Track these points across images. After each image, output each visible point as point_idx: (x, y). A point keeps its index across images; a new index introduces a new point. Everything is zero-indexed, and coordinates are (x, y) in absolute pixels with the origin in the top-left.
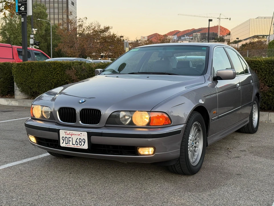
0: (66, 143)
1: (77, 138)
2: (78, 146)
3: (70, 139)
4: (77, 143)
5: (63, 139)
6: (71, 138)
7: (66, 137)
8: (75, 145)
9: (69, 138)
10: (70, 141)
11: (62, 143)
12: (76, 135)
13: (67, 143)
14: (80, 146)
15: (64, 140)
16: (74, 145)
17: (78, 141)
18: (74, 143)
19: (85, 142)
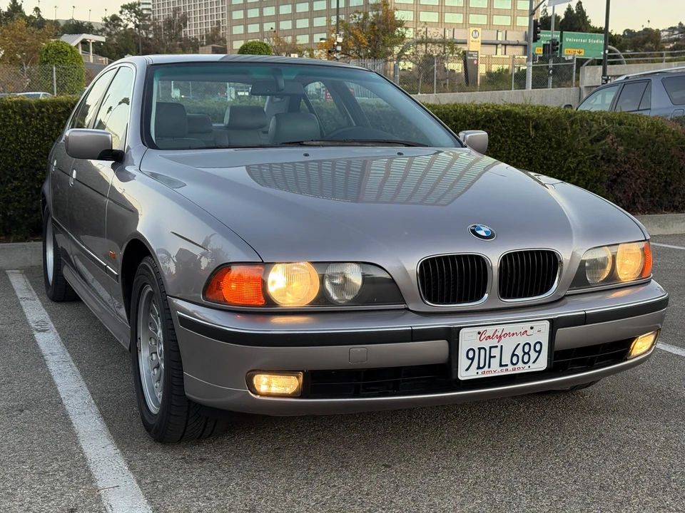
0: (479, 368)
1: (519, 344)
2: (516, 367)
3: (495, 352)
4: (515, 360)
5: (471, 355)
6: (497, 347)
7: (480, 349)
8: (510, 367)
9: (491, 348)
10: (495, 357)
11: (467, 370)
12: (513, 334)
13: (481, 366)
14: (524, 365)
15: (472, 359)
16: (505, 368)
17: (519, 352)
18: (506, 360)
19: (539, 352)
